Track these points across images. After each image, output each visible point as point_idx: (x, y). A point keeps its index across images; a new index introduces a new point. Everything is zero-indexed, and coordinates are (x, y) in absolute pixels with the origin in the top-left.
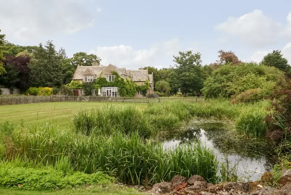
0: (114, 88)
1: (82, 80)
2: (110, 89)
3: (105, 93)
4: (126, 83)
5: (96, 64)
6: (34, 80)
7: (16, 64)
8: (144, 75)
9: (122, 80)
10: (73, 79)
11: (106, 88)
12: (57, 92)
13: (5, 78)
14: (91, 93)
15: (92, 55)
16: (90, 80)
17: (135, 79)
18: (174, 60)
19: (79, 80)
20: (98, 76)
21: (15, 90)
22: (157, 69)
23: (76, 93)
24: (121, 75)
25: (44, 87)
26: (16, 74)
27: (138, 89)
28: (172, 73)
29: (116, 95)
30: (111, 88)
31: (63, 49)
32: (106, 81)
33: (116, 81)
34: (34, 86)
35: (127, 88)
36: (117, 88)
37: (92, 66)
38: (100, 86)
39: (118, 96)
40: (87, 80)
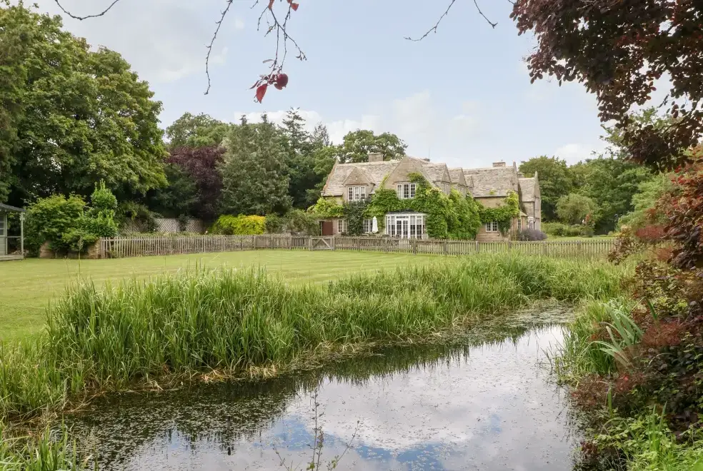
0: (413, 215)
1: (341, 196)
2: (404, 217)
3: (393, 227)
4: (448, 203)
5: (377, 156)
6: (227, 200)
7: (192, 166)
8: (506, 179)
9: (435, 193)
10: (322, 194)
11: (396, 215)
12: (275, 226)
13: (165, 196)
14: (361, 227)
15: (385, 136)
16: (360, 196)
17: (479, 191)
18: (601, 137)
19: (335, 196)
20: (378, 188)
21: (192, 223)
22: (564, 162)
23: (326, 228)
24: (434, 182)
25: (247, 215)
26: (189, 186)
27: (487, 218)
28: (597, 173)
29: (419, 232)
30: (407, 215)
31: (323, 127)
32: (397, 199)
33: (420, 197)
34: (228, 213)
35: (448, 213)
36: (422, 215)
37: (368, 163)
38: (381, 211)
39: (425, 237)
40: (354, 197)
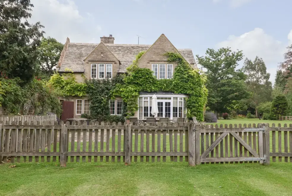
0: (175, 96)
1: (82, 73)
2: (166, 98)
11: (156, 96)
16: (105, 75)
19: (76, 73)
20: (130, 66)
30: (170, 96)
38: (136, 91)
40: (98, 75)
